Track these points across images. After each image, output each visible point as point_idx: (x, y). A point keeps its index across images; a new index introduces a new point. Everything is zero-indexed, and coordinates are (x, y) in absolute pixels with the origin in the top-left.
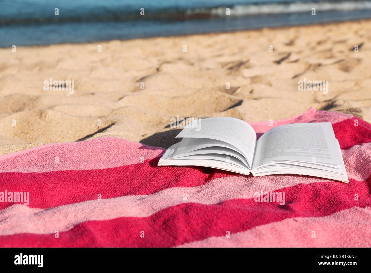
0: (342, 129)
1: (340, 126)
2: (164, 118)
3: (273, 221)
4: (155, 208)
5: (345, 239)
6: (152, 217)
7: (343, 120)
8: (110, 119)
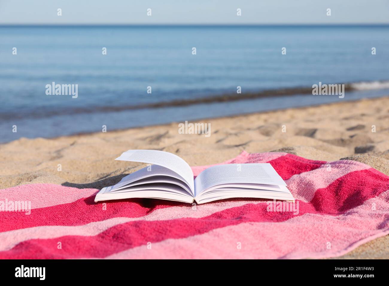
0: (277, 165)
1: (275, 163)
2: (90, 175)
3: (229, 225)
4: (101, 229)
5: (303, 237)
6: (99, 235)
7: (277, 157)
8: (32, 175)
